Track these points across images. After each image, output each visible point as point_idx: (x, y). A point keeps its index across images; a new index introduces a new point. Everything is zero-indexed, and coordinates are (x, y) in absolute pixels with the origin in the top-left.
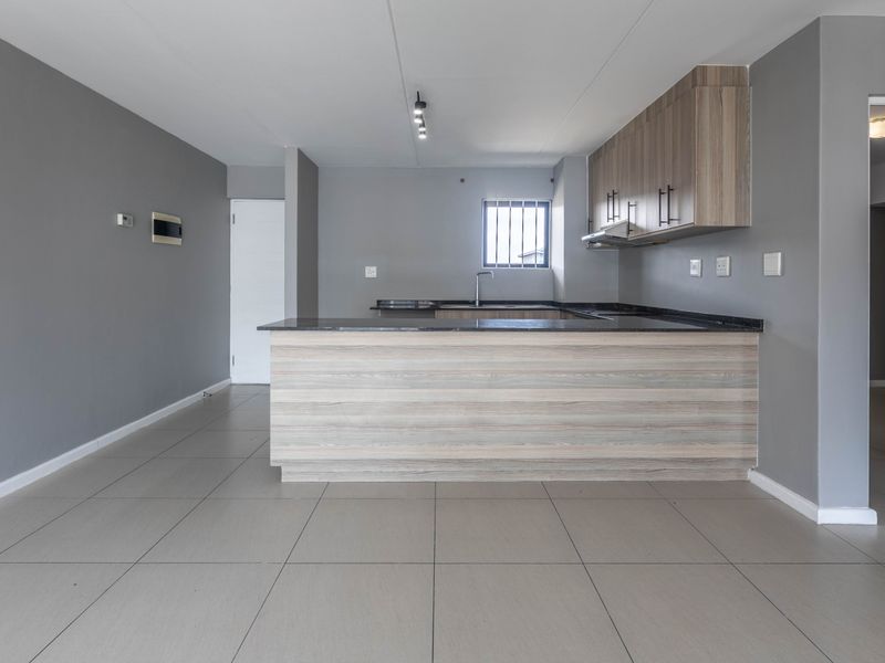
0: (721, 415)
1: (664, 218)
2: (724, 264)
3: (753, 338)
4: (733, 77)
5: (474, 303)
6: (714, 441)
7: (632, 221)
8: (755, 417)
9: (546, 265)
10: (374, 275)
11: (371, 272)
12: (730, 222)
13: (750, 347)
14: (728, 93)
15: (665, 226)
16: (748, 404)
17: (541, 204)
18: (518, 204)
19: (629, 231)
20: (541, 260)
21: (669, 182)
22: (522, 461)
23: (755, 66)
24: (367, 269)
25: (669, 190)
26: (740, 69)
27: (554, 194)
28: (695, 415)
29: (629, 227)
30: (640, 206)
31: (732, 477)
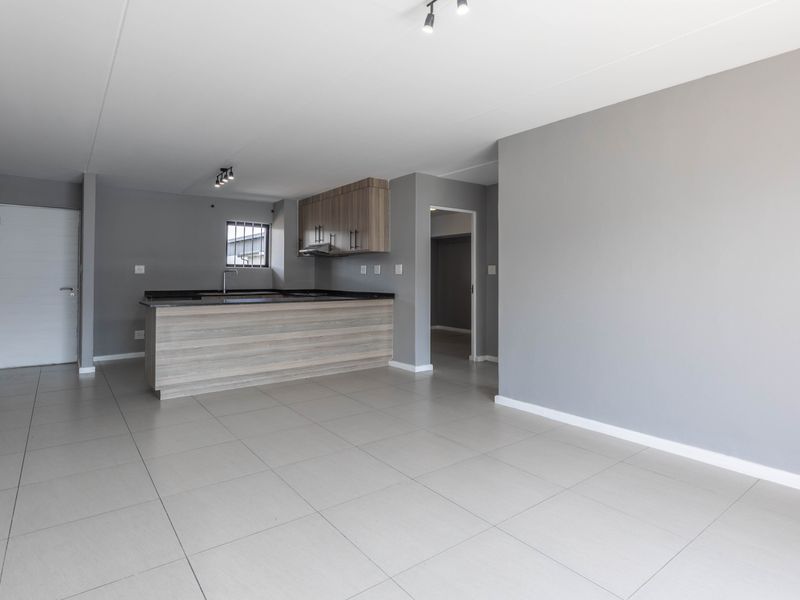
0: (380, 337)
1: (353, 245)
2: (378, 269)
3: (390, 302)
4: (383, 184)
5: (222, 291)
6: (377, 349)
7: (333, 244)
8: (392, 337)
9: (267, 265)
10: (143, 272)
11: (140, 269)
12: (382, 250)
13: (390, 306)
14: (381, 191)
15: (353, 249)
16: (389, 331)
17: (264, 226)
18: (250, 225)
19: (330, 250)
20: (263, 263)
21: (355, 228)
22: (297, 369)
23: (391, 181)
24: (137, 267)
25: (356, 232)
26: (386, 181)
27: (274, 219)
28: (371, 338)
29: (330, 246)
30: (337, 236)
31: (383, 365)
